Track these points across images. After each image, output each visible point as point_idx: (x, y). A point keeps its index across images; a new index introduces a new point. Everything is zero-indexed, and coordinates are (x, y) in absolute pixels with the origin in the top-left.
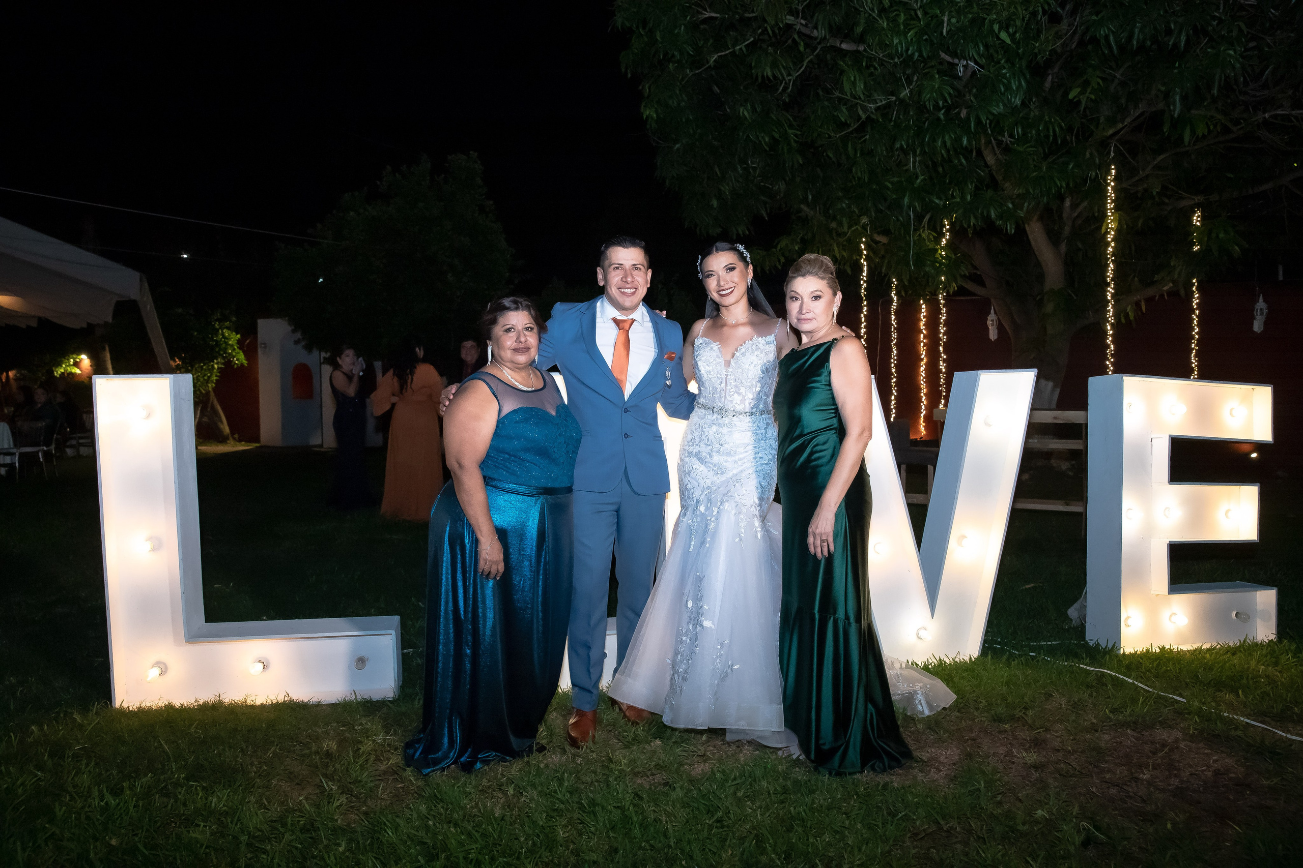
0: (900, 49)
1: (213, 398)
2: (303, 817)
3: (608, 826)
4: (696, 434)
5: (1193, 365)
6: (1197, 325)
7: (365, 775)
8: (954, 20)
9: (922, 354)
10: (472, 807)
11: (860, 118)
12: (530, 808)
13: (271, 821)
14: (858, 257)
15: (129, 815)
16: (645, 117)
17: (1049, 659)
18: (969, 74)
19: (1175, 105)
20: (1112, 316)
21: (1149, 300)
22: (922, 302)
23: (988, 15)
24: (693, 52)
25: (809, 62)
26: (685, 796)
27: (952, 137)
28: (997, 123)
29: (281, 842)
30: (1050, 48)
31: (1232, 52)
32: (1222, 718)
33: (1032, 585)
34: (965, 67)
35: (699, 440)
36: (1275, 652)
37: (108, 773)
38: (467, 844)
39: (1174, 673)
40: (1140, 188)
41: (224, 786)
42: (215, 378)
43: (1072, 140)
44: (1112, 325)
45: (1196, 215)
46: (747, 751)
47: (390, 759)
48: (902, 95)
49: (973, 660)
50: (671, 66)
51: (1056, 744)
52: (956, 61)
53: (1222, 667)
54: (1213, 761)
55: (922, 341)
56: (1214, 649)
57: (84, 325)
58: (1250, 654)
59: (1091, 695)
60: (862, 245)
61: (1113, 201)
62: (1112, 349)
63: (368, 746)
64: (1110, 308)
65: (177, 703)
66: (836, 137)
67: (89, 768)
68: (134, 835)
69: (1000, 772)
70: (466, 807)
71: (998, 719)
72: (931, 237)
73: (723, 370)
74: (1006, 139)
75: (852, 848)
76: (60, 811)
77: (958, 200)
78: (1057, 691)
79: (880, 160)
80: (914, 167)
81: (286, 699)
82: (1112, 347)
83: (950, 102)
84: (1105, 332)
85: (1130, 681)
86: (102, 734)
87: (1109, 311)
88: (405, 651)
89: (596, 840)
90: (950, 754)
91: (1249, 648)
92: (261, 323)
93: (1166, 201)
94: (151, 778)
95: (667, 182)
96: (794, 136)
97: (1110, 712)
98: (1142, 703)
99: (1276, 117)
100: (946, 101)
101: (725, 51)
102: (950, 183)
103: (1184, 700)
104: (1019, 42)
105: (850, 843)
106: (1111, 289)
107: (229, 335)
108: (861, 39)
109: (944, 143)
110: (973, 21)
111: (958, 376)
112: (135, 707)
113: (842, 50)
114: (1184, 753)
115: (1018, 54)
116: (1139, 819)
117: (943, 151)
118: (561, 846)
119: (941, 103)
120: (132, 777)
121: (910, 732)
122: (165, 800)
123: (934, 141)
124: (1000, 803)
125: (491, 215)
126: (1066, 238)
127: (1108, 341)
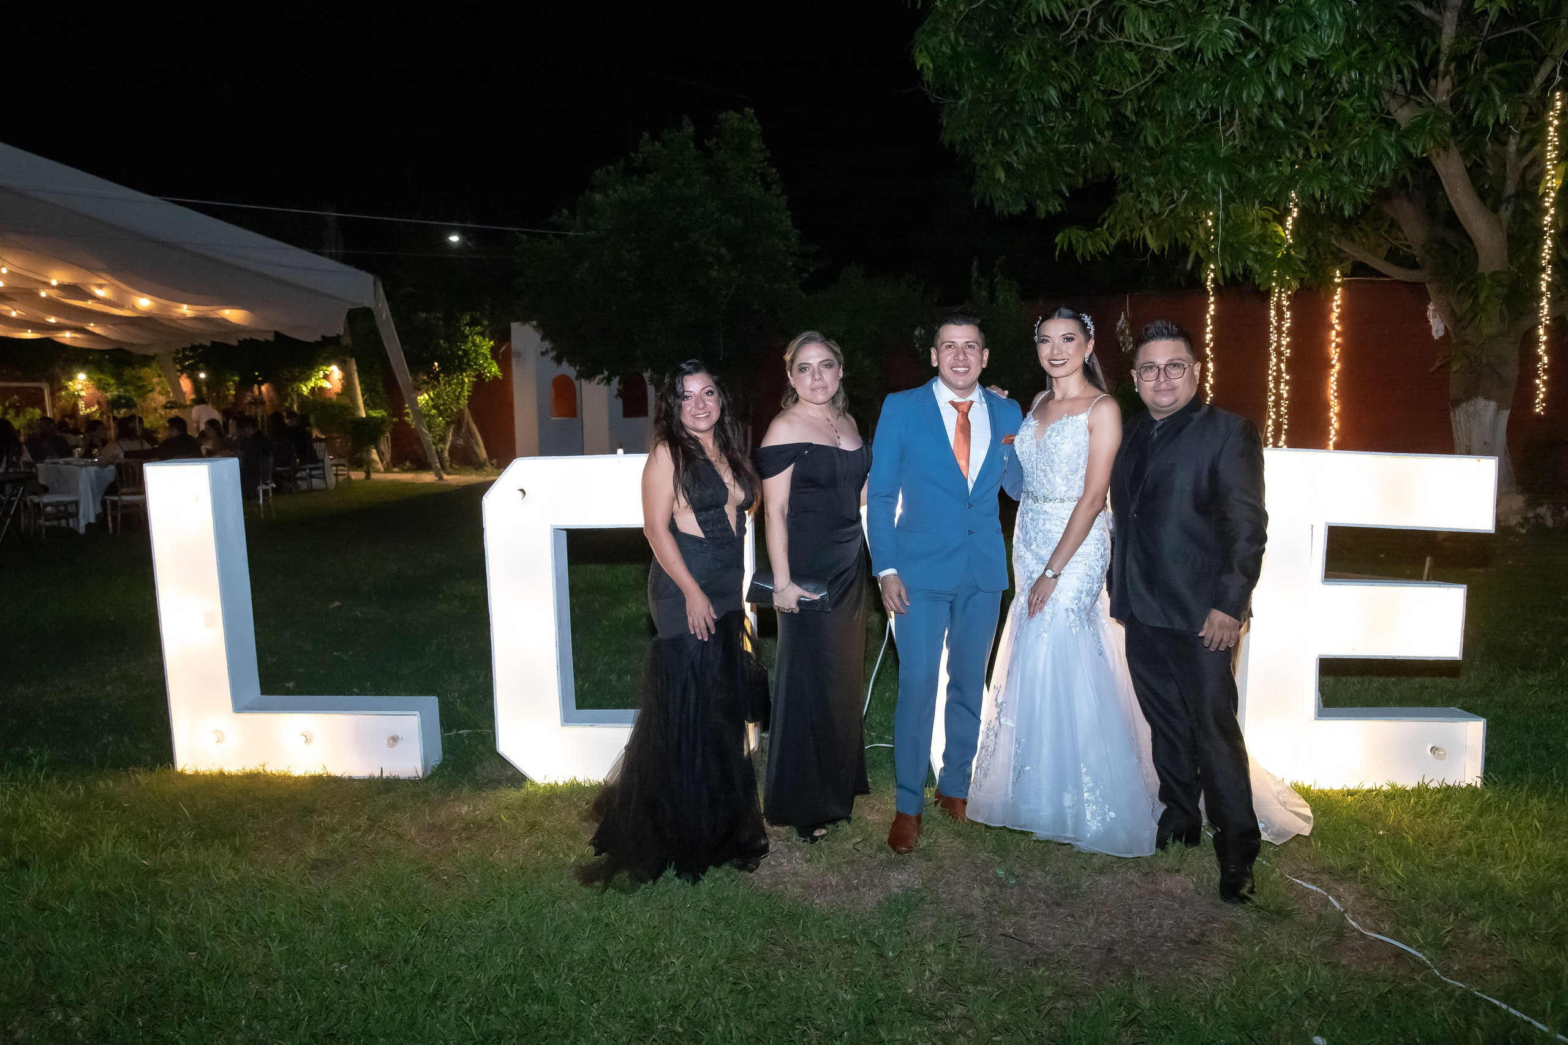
1: (468, 415)
9: (1333, 358)
11: (1155, 65)
16: (919, 67)
20: (1546, 316)
42: (466, 394)
44: (1546, 327)
61: (1556, 148)
62: (1546, 362)
64: (1544, 303)
66: (1122, 92)
72: (1271, 215)
77: (1275, 173)
81: (321, 772)
82: (1546, 359)
84: (1536, 337)
87: (1543, 307)
92: (515, 327)
106: (1546, 277)
107: (480, 342)
112: (193, 771)
117: (1254, 109)
125: (774, 186)
126: (1510, 197)
127: (1539, 350)
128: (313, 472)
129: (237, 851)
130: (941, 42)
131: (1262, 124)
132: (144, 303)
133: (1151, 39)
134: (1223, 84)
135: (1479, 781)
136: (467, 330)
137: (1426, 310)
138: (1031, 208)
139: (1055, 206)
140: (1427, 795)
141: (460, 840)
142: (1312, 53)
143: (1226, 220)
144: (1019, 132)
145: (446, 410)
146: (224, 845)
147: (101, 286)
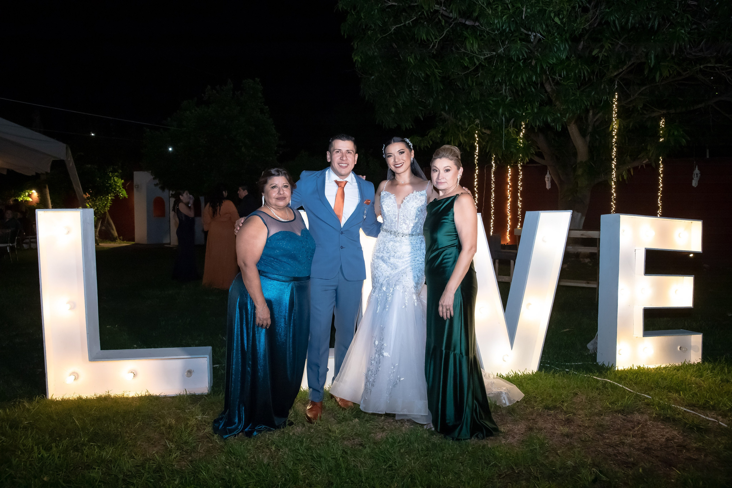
0: (498, 26)
1: (108, 216)
2: (155, 463)
3: (328, 470)
4: (381, 246)
5: (659, 205)
6: (661, 183)
7: (191, 438)
8: (529, 10)
9: (509, 196)
10: (251, 458)
11: (475, 64)
12: (284, 458)
13: (137, 466)
14: (473, 142)
15: (55, 462)
16: (354, 61)
17: (576, 373)
18: (537, 40)
19: (651, 60)
20: (615, 178)
21: (635, 168)
22: (509, 167)
23: (548, 8)
24: (382, 25)
25: (447, 31)
26: (372, 452)
27: (527, 76)
28: (552, 68)
29: (142, 478)
30: (582, 27)
31: (683, 31)
32: (670, 407)
33: (567, 330)
34: (535, 36)
35: (383, 249)
36: (700, 369)
37: (43, 438)
38: (248, 480)
39: (645, 382)
40: (631, 106)
41: (110, 445)
42: (109, 205)
43: (594, 79)
44: (615, 182)
45: (662, 121)
46: (407, 425)
47: (205, 429)
48: (499, 52)
49: (534, 373)
50: (369, 32)
51: (580, 423)
52: (530, 33)
53: (672, 378)
54: (666, 433)
55: (509, 189)
56: (668, 367)
57: (34, 174)
58: (687, 371)
59: (599, 394)
60: (476, 135)
61: (616, 113)
62: (615, 196)
63: (192, 422)
64: (614, 173)
65: (84, 396)
66: (462, 74)
67: (32, 435)
68: (57, 475)
69: (548, 439)
70: (248, 458)
71: (547, 408)
72: (515, 132)
73: (396, 209)
74: (557, 77)
75: (464, 483)
76: (15, 461)
78: (581, 391)
79: (486, 88)
80: (505, 92)
81: (146, 394)
83: (526, 56)
84: (611, 186)
85: (621, 386)
86: (41, 415)
87: (613, 174)
88: (215, 366)
89: (321, 478)
90: (520, 428)
91: (686, 367)
92: (135, 173)
93: (645, 112)
94: (68, 440)
95: (367, 98)
96: (438, 73)
97: (610, 404)
98: (627, 399)
99: (707, 67)
100: (524, 56)
101: (401, 23)
102: (526, 101)
103: (650, 397)
104: (565, 23)
105: (463, 480)
106: (614, 162)
107: (117, 180)
108: (477, 19)
109: (522, 79)
110: (540, 11)
111: (528, 214)
112: (60, 399)
113: (466, 25)
114: (650, 428)
115: (564, 30)
116: (624, 466)
117: (522, 84)
118: (301, 481)
119: (521, 57)
120: (57, 440)
121: (498, 415)
122: (76, 453)
123: (517, 78)
124: (547, 457)
125: (267, 114)
126: (590, 132)
127: (612, 191)
133: (477, 52)
135: (701, 360)
144: (402, 91)
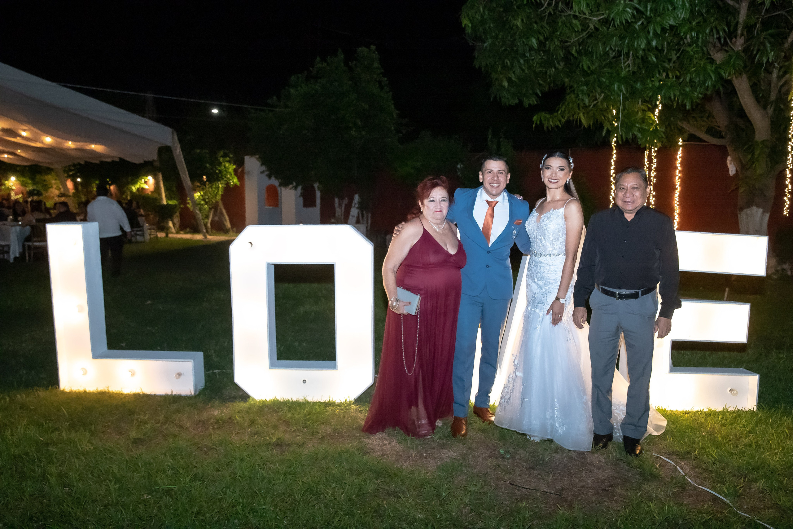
1: (221, 205)
9: (677, 184)
16: (464, 26)
20: (791, 164)
42: (220, 193)
55: (678, 175)
66: (571, 41)
72: (647, 108)
77: (651, 86)
81: (139, 392)
82: (790, 187)
84: (785, 175)
87: (789, 159)
92: (247, 158)
106: (791, 144)
107: (228, 166)
112: (69, 390)
125: (385, 88)
126: (772, 102)
127: (786, 182)
128: (138, 233)
129: (92, 434)
130: (476, 13)
131: (644, 59)
132: (48, 140)
133: (587, 13)
134: (625, 38)
135: (755, 408)
136: (221, 159)
137: (726, 159)
138: (521, 102)
139: (533, 101)
140: (728, 414)
141: (214, 429)
142: (672, 22)
143: (624, 110)
144: (516, 61)
145: (209, 201)
146: (85, 430)
147: (24, 130)
